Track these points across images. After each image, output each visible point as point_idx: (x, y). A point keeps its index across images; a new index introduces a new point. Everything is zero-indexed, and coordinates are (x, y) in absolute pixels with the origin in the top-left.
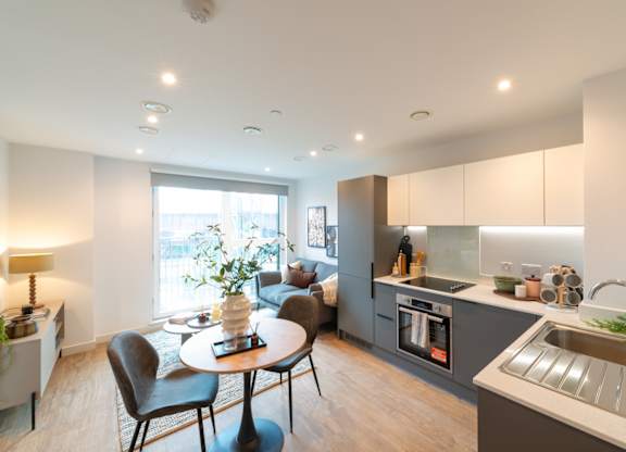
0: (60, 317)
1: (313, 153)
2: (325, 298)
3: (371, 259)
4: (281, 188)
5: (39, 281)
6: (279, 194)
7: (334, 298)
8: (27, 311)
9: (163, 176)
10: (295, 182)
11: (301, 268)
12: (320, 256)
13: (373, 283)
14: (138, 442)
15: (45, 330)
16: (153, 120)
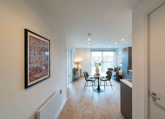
0: (80, 70)
1: (116, 43)
2: (119, 74)
3: (128, 66)
4: (114, 50)
5: (79, 65)
6: (114, 51)
7: (121, 74)
8: (77, 68)
9: (93, 50)
10: (117, 49)
11: (117, 68)
12: (121, 65)
13: (128, 71)
14: (86, 85)
15: (79, 71)
16: (89, 43)
